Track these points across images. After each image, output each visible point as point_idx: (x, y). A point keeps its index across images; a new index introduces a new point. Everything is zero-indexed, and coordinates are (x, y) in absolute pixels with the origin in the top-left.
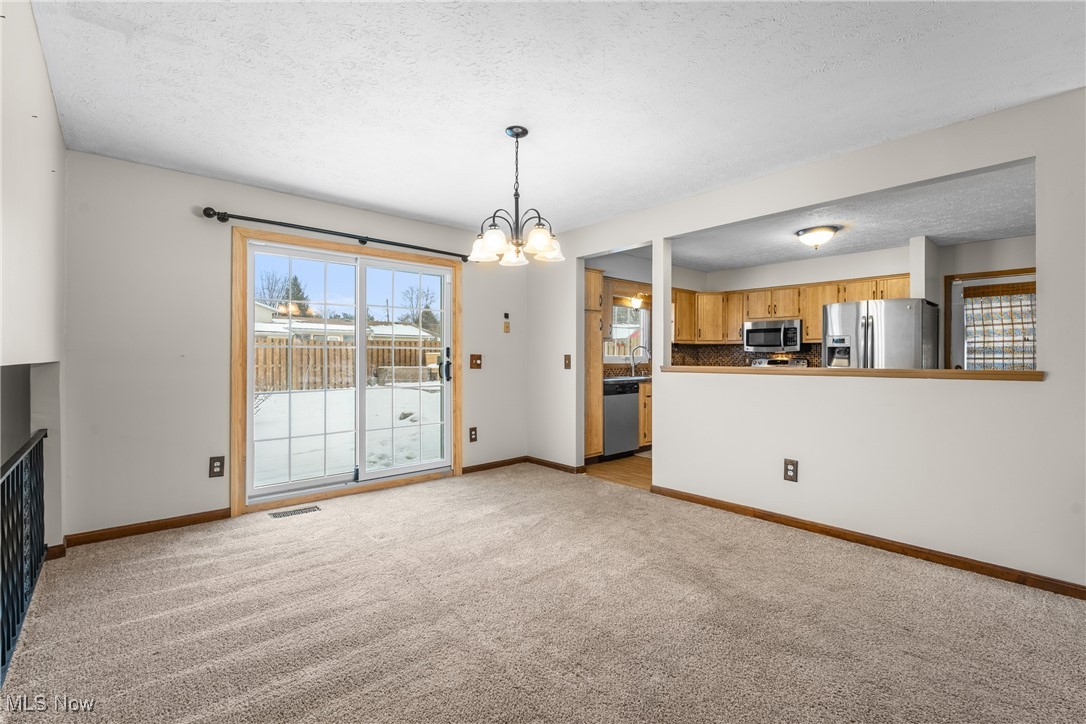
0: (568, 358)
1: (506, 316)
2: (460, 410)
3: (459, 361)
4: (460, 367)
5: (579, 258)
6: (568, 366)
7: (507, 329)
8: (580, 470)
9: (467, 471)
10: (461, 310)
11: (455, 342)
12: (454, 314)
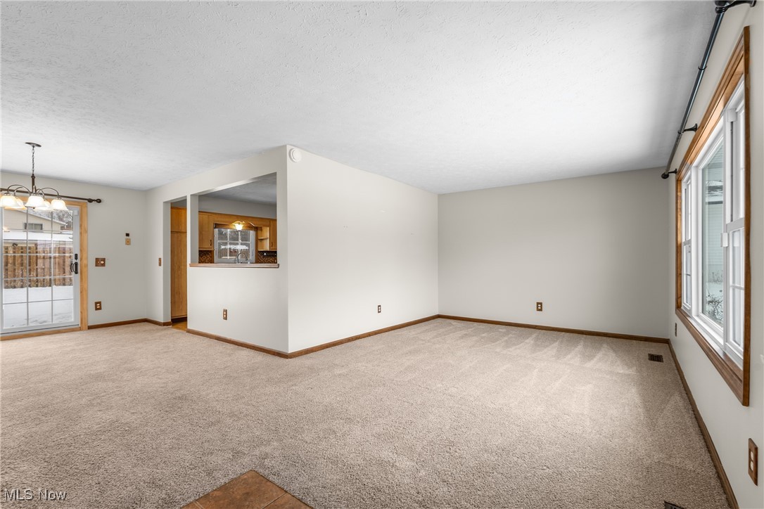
0: (160, 259)
1: (128, 235)
2: (87, 291)
3: (85, 262)
4: (86, 266)
5: (165, 203)
6: (160, 265)
7: (128, 242)
8: (165, 324)
9: (90, 328)
10: (86, 232)
11: (81, 250)
12: (81, 233)
